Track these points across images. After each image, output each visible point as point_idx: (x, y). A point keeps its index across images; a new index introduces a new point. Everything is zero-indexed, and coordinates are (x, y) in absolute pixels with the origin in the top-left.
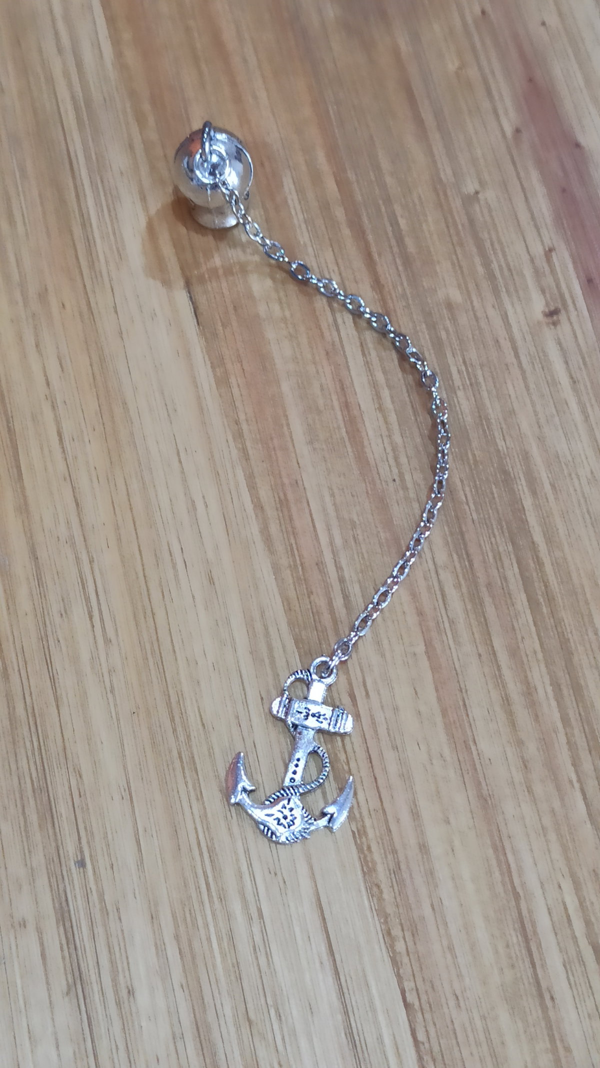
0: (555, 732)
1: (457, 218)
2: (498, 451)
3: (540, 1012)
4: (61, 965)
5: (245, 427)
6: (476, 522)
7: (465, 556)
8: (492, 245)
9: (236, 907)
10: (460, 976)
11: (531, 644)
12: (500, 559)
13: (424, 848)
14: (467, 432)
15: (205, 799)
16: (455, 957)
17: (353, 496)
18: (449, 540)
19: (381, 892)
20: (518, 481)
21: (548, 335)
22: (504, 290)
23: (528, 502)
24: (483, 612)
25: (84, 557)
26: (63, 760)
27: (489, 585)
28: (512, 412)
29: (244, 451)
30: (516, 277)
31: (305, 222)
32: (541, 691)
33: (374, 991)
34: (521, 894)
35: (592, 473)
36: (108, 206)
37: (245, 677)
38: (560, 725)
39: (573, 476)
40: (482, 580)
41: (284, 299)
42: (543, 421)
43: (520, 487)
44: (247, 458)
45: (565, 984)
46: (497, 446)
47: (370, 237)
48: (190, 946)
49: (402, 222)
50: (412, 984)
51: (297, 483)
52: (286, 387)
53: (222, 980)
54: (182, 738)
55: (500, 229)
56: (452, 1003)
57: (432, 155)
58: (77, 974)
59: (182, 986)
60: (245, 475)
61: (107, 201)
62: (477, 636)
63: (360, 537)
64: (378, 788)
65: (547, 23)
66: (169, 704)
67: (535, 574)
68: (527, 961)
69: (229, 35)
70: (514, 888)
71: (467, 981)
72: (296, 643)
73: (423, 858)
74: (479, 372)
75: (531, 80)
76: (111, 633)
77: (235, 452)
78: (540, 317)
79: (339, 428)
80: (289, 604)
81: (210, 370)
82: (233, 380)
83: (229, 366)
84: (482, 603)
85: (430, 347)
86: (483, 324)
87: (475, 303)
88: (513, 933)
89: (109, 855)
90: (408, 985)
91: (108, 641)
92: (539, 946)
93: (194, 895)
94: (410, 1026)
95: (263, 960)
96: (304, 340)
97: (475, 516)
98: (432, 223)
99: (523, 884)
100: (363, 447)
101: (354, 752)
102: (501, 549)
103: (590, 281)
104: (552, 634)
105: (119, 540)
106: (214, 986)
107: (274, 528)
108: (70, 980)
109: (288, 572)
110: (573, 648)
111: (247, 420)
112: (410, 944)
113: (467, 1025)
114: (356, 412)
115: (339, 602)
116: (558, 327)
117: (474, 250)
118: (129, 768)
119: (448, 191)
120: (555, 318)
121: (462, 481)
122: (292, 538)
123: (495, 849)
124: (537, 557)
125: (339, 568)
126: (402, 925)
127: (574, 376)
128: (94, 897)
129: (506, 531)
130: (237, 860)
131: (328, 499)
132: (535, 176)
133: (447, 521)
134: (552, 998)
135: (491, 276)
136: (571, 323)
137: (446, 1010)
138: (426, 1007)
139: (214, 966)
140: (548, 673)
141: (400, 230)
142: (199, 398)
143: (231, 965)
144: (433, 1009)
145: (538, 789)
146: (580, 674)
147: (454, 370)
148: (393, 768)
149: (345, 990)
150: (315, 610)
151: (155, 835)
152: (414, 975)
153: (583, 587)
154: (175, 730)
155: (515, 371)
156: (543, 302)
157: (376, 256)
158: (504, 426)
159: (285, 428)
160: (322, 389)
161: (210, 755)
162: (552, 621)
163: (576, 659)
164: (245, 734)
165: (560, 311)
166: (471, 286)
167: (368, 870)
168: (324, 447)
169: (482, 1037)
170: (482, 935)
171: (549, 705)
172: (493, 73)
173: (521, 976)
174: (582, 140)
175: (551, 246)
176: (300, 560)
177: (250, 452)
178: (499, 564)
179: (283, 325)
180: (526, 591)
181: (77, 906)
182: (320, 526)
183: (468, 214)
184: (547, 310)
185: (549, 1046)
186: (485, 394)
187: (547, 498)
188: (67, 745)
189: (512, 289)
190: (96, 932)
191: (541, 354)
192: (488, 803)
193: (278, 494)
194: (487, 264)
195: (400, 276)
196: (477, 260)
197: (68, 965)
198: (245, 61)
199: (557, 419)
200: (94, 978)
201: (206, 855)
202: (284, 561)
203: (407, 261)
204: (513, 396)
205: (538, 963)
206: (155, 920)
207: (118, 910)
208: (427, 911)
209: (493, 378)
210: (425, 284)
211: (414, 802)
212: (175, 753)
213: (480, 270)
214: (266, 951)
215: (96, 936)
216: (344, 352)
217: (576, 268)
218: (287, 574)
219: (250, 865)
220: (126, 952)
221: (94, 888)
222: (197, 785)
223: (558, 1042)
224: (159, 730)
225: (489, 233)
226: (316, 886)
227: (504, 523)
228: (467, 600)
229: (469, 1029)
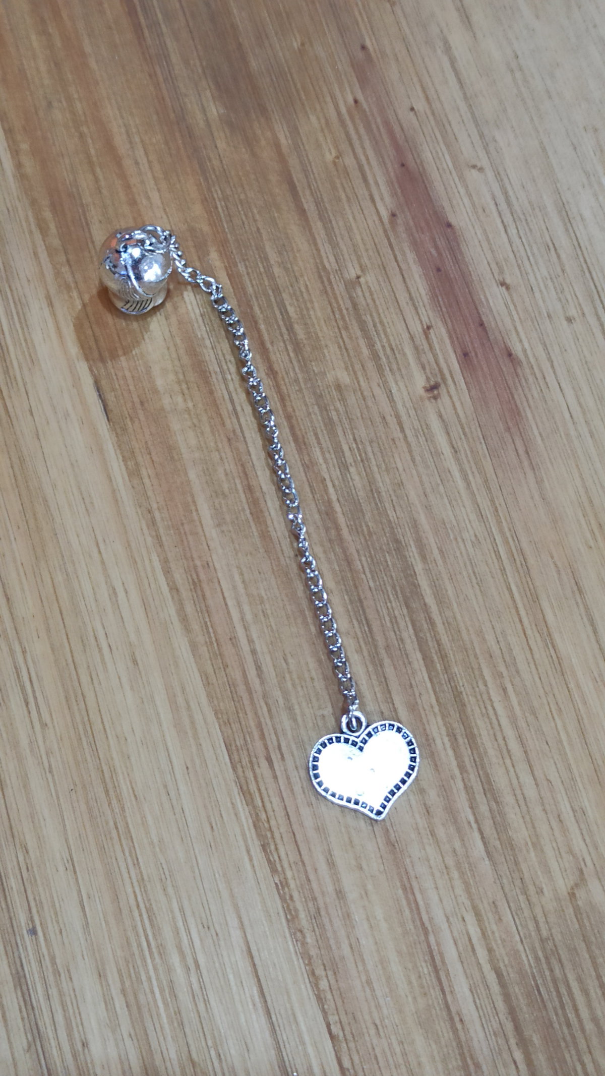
0: (452, 778)
1: (341, 302)
2: (390, 521)
3: (451, 1034)
4: (21, 1026)
5: (157, 515)
6: (373, 589)
7: (364, 622)
8: (375, 326)
9: (175, 960)
10: (378, 1007)
11: (428, 699)
12: (396, 622)
13: (340, 894)
14: (361, 506)
15: (141, 864)
16: (373, 990)
17: (260, 573)
18: (349, 607)
19: (304, 937)
20: (409, 549)
21: (430, 407)
22: (388, 369)
23: (419, 567)
24: (383, 673)
25: (18, 648)
26: (10, 839)
27: (387, 648)
28: (401, 484)
29: (158, 537)
30: (398, 355)
31: (202, 315)
32: (438, 742)
33: (303, 1027)
34: (429, 928)
35: (476, 536)
36: (18, 313)
37: (171, 748)
38: (457, 772)
39: (459, 540)
40: (381, 643)
41: (186, 392)
42: (428, 491)
43: (411, 554)
44: (161, 546)
45: (472, 1007)
46: (388, 516)
47: (262, 327)
48: (136, 997)
49: (291, 310)
50: (336, 1018)
51: (208, 564)
52: (192, 475)
53: (166, 1026)
54: (117, 810)
55: (381, 311)
56: (373, 1031)
57: (316, 244)
58: (35, 1031)
59: (130, 1035)
60: (160, 561)
61: (16, 308)
62: (379, 695)
63: (269, 612)
64: (296, 842)
65: (415, 108)
66: (104, 781)
67: (428, 635)
68: (437, 988)
69: (120, 140)
70: (423, 924)
71: (385, 1011)
72: (216, 714)
73: (340, 903)
74: (369, 449)
75: (403, 165)
76: (46, 717)
77: (149, 540)
78: (422, 392)
79: (243, 510)
80: (207, 678)
81: (122, 463)
82: (144, 472)
83: (140, 459)
84: (382, 666)
85: (323, 428)
86: (370, 404)
87: (362, 383)
88: (424, 964)
89: (58, 922)
90: (332, 1019)
91: (44, 725)
92: (448, 975)
93: (136, 953)
94: (336, 1055)
95: (201, 1006)
96: (207, 429)
97: (372, 584)
98: (318, 311)
99: (431, 919)
100: (267, 526)
101: (274, 811)
102: (396, 613)
103: (466, 355)
104: (446, 688)
105: (48, 630)
106: (160, 1034)
107: (189, 608)
108: (30, 1038)
109: (205, 648)
110: (466, 699)
111: (159, 509)
112: (333, 981)
113: (387, 1050)
114: (258, 494)
115: (252, 673)
116: (439, 400)
117: (359, 333)
118: (71, 842)
119: (332, 277)
120: (436, 392)
121: (358, 551)
122: (206, 615)
123: (404, 889)
124: (430, 618)
125: (250, 641)
126: (324, 965)
127: (455, 446)
128: (47, 961)
129: (400, 596)
130: (174, 918)
131: (237, 577)
132: (411, 256)
133: (346, 590)
134: (461, 1020)
135: (375, 357)
136: (451, 397)
137: (367, 1038)
138: (349, 1037)
139: (158, 1015)
140: (445, 725)
141: (289, 317)
142: (114, 491)
143: (173, 1014)
144: (356, 1039)
145: (441, 832)
146: (473, 724)
147: (345, 448)
148: (309, 823)
149: (277, 1028)
150: (231, 683)
151: (98, 902)
152: (337, 1009)
153: (472, 643)
154: (110, 804)
155: (402, 444)
156: (424, 377)
157: (269, 345)
158: (394, 498)
159: (194, 514)
160: (226, 475)
161: (143, 824)
162: (446, 676)
163: (469, 710)
164: (174, 802)
165: (440, 385)
166: (358, 367)
167: (291, 917)
168: (231, 529)
169: (401, 1061)
170: (396, 968)
171: (447, 755)
172: (368, 159)
173: (433, 1003)
174: (452, 220)
175: (429, 324)
176: (215, 636)
177: (164, 539)
178: (396, 628)
179: (187, 416)
180: (421, 650)
181: (32, 970)
182: (231, 603)
183: (351, 298)
184: (428, 386)
185: (460, 1063)
186: (375, 469)
187: (436, 563)
188: (13, 825)
189: (395, 367)
190: (50, 993)
191: (424, 427)
192: (395, 848)
193: (191, 576)
194: (371, 346)
195: (291, 362)
196: (362, 342)
197: (27, 1025)
198: (137, 163)
199: (441, 487)
200: (51, 1035)
201: (145, 916)
202: (201, 639)
203: (298, 347)
204: (401, 469)
205: (447, 989)
206: (102, 978)
207: (69, 971)
208: (346, 951)
209: (382, 453)
210: (315, 368)
211: (329, 851)
212: (111, 823)
213: (365, 351)
214: (204, 999)
215: (51, 997)
216: (244, 438)
217: (452, 342)
218: (203, 650)
219: (185, 921)
220: (78, 1008)
221: (46, 953)
222: (133, 851)
223: (468, 1059)
224: (95, 804)
225: (371, 315)
226: (246, 936)
227: (398, 588)
228: (368, 663)
229: (389, 1054)
